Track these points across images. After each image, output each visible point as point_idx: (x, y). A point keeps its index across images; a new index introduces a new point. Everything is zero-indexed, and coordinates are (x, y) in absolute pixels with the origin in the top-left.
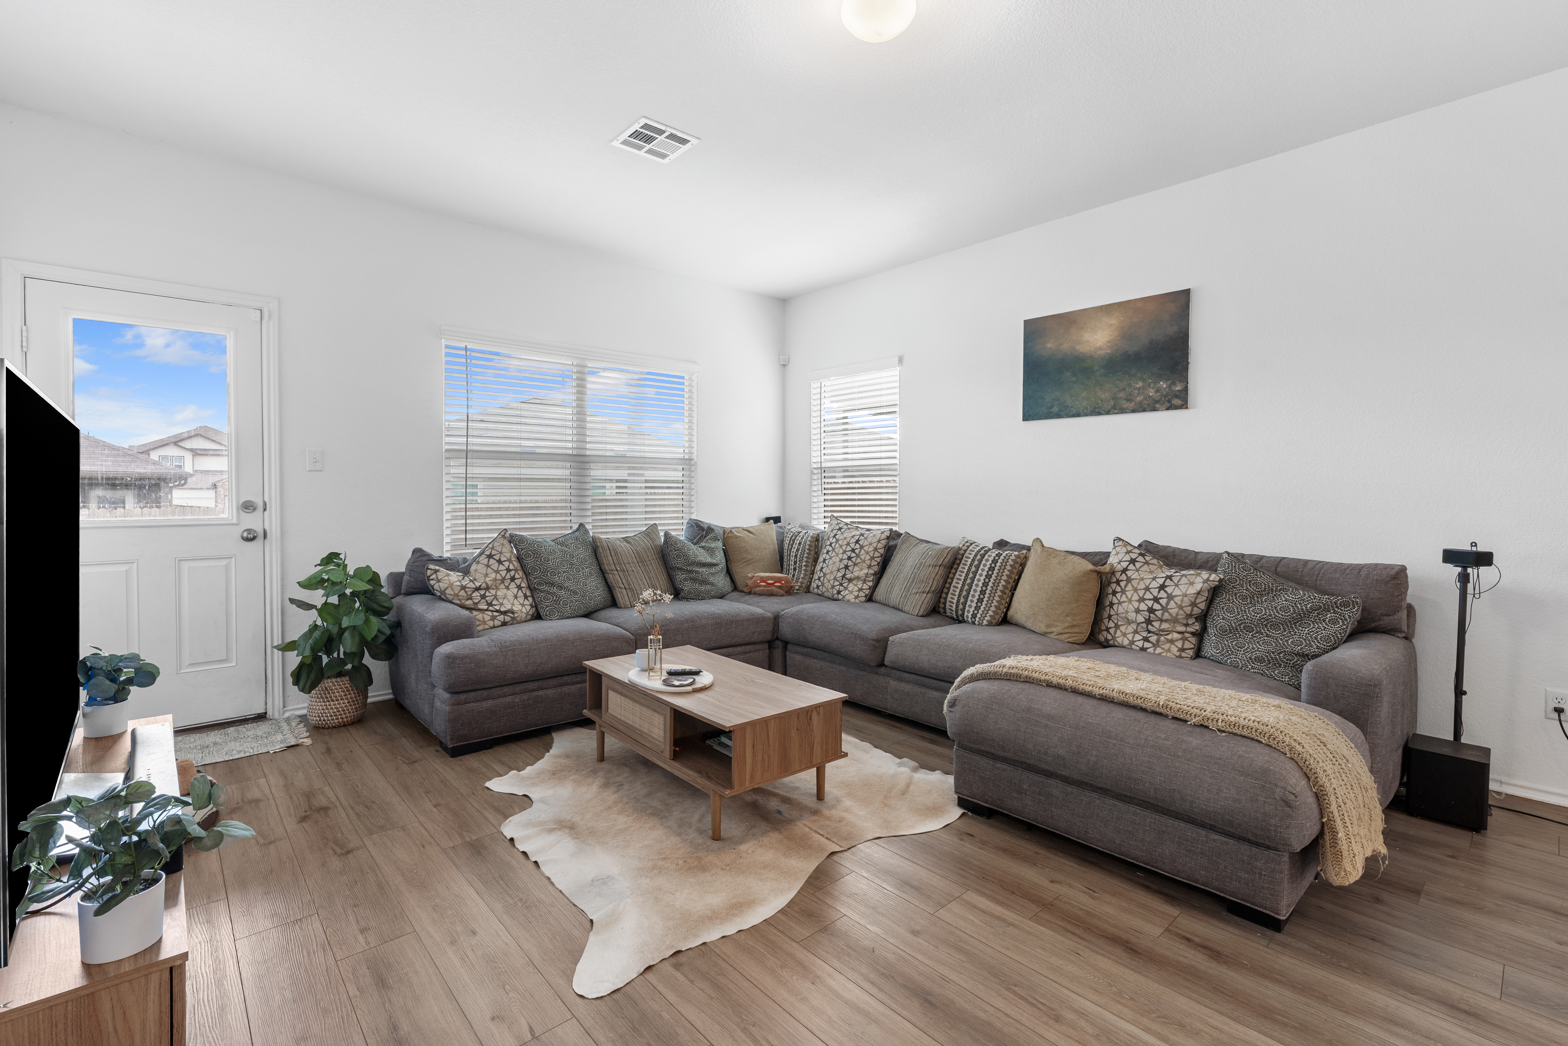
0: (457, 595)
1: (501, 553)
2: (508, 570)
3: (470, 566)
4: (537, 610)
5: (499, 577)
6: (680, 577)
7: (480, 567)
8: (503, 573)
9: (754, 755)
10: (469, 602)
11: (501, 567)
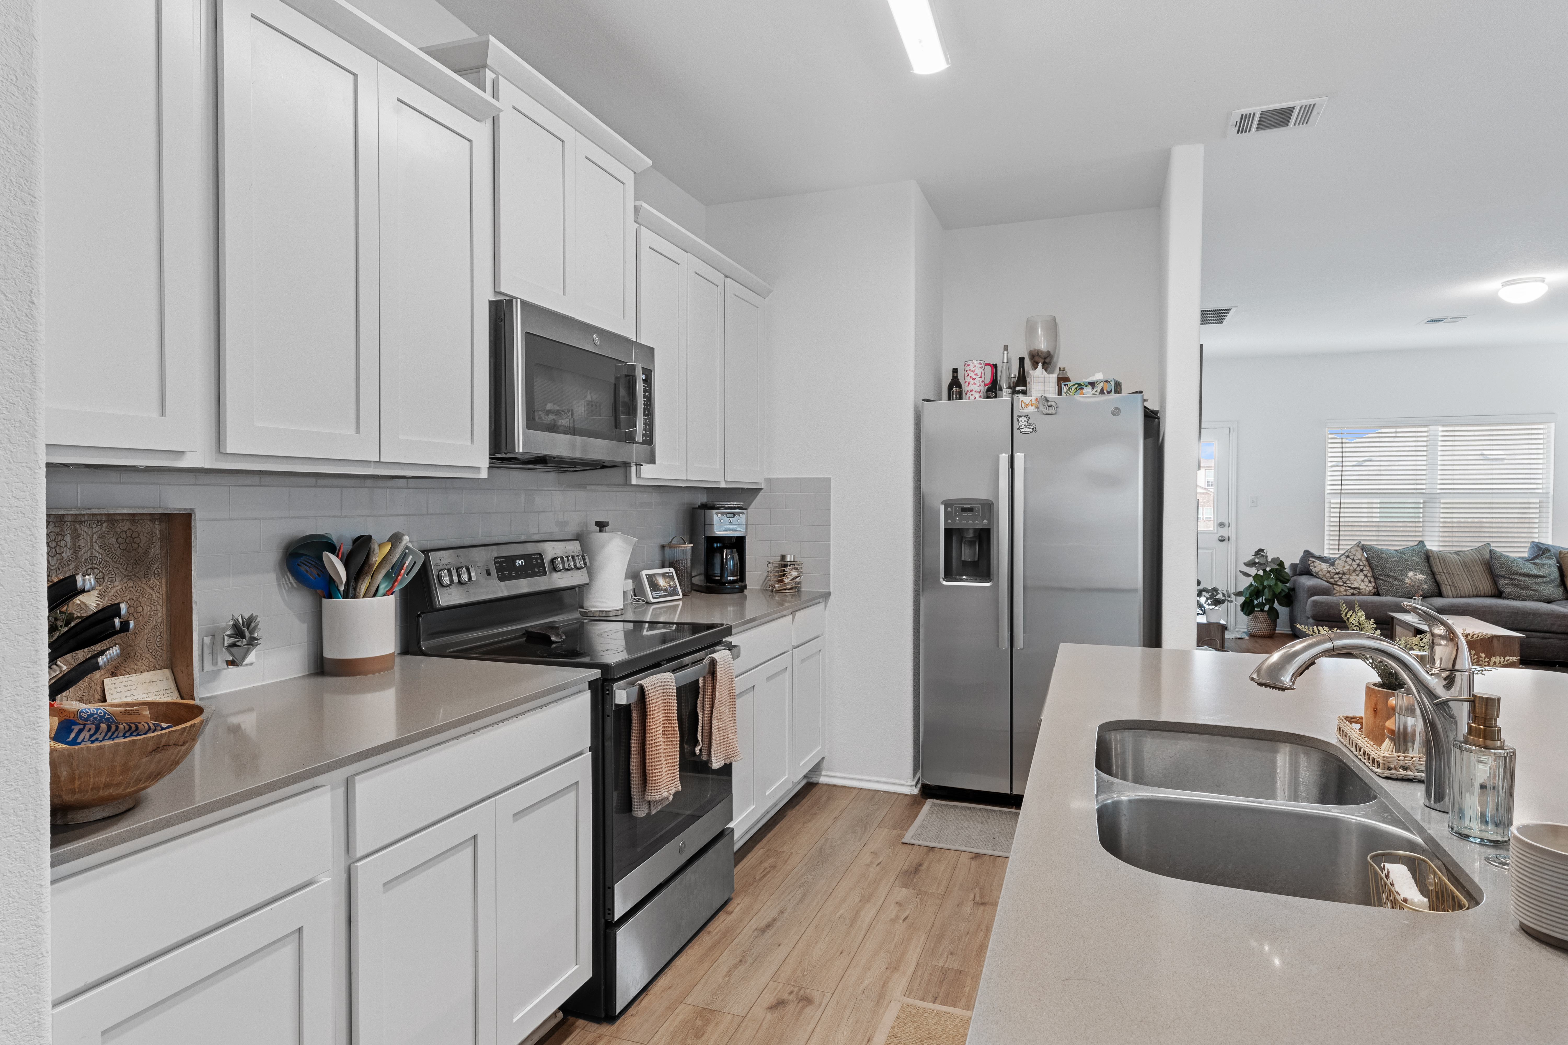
0: (1325, 575)
1: (1355, 555)
2: (1359, 565)
3: (1335, 561)
4: (1378, 591)
5: (1352, 569)
6: (1502, 582)
7: (1341, 562)
8: (1355, 567)
10: (1332, 580)
11: (1354, 563)
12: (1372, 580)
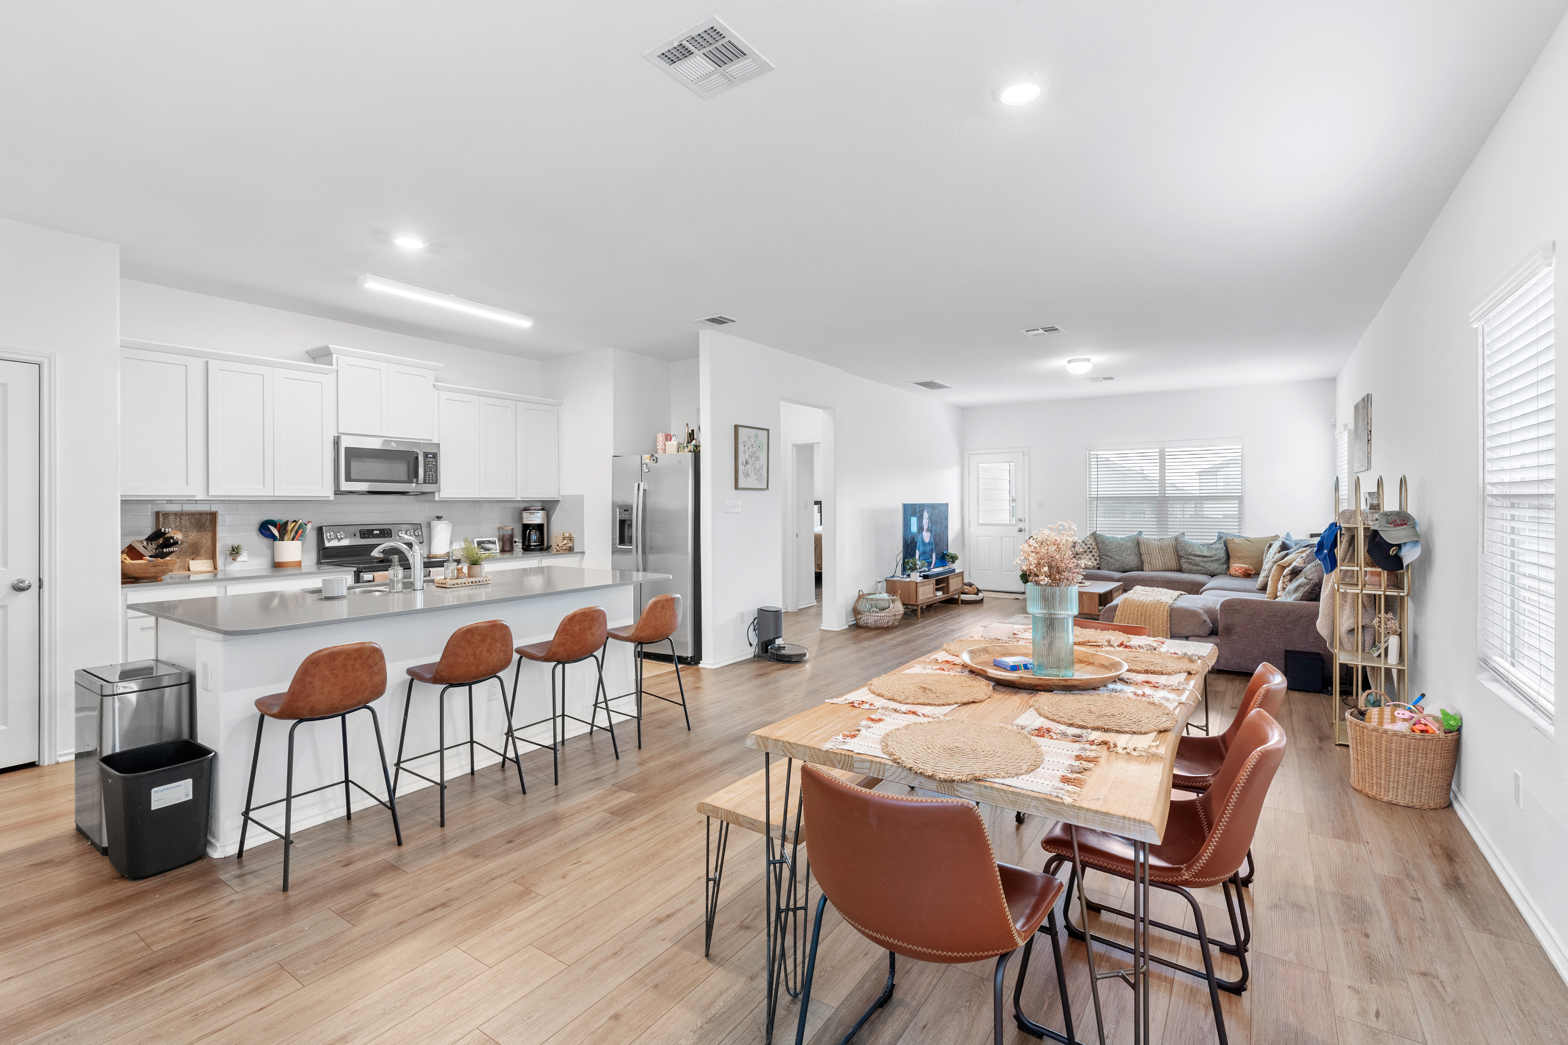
1: (1090, 541)
4: (1099, 566)
5: (1083, 551)
6: (1182, 561)
8: (1087, 549)
12: (1098, 558)
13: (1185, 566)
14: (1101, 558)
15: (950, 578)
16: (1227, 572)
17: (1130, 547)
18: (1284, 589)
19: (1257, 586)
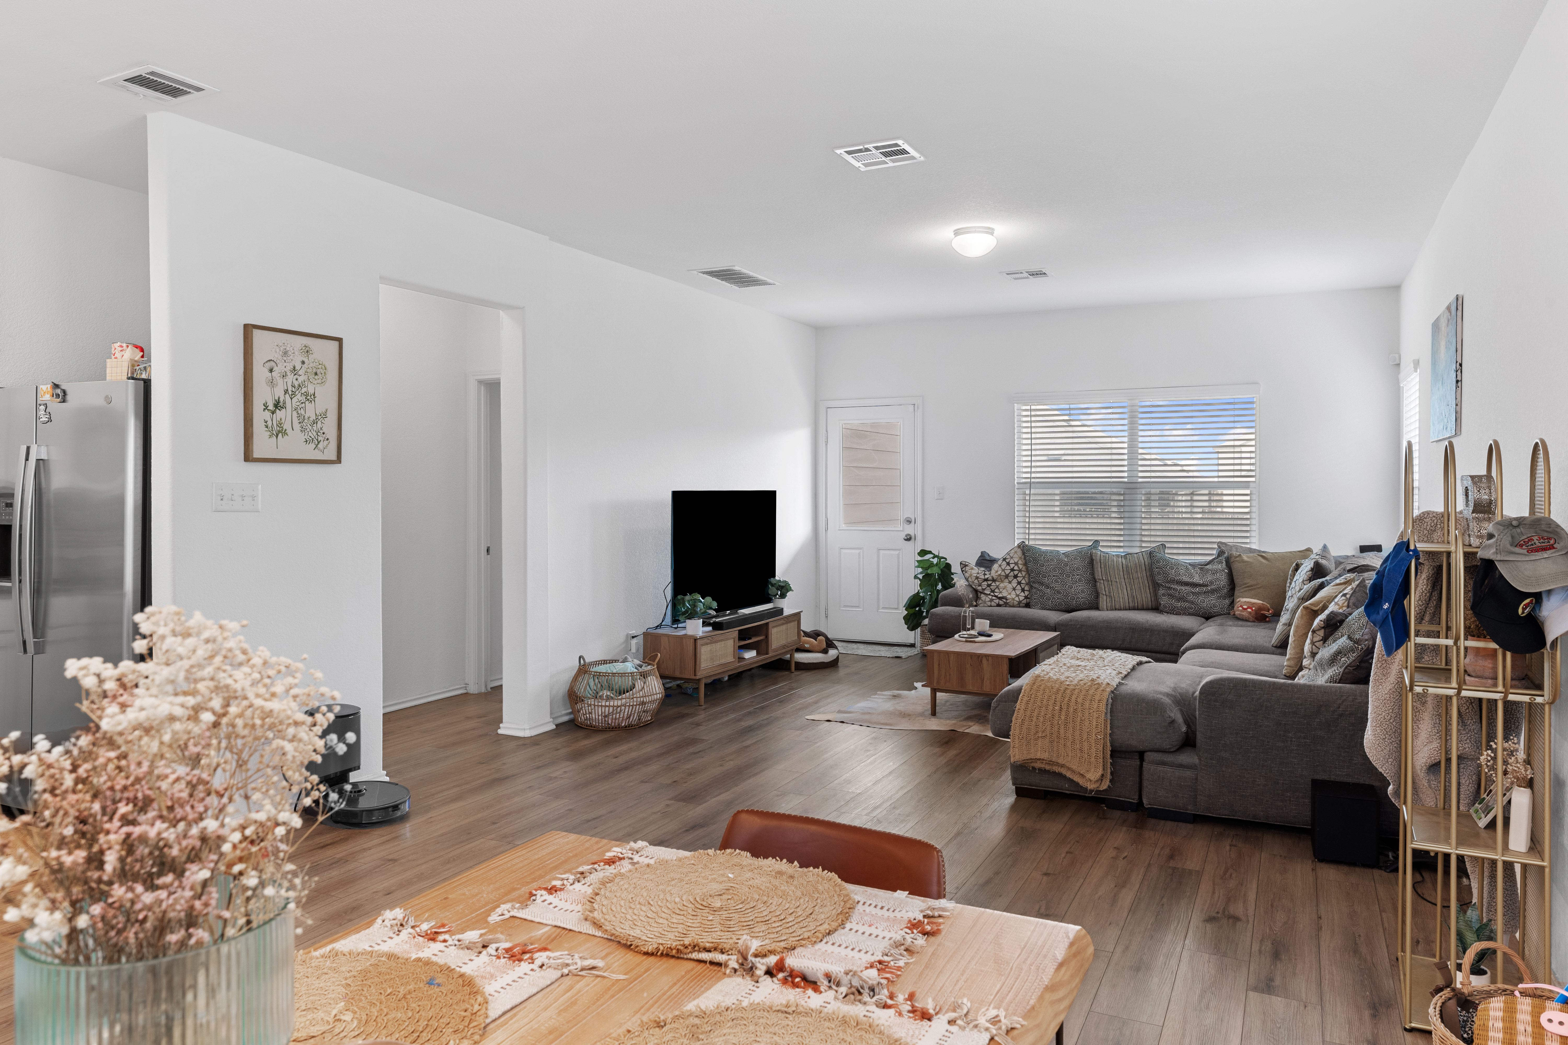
1: (1014, 558)
2: (1012, 570)
4: (1030, 601)
5: (1003, 574)
6: (1160, 592)
8: (1009, 572)
9: (939, 670)
11: (1008, 567)
12: (1027, 588)
13: (1164, 601)
14: (1031, 587)
15: (770, 625)
16: (1229, 613)
17: (1078, 569)
18: (1313, 655)
19: (1273, 641)
